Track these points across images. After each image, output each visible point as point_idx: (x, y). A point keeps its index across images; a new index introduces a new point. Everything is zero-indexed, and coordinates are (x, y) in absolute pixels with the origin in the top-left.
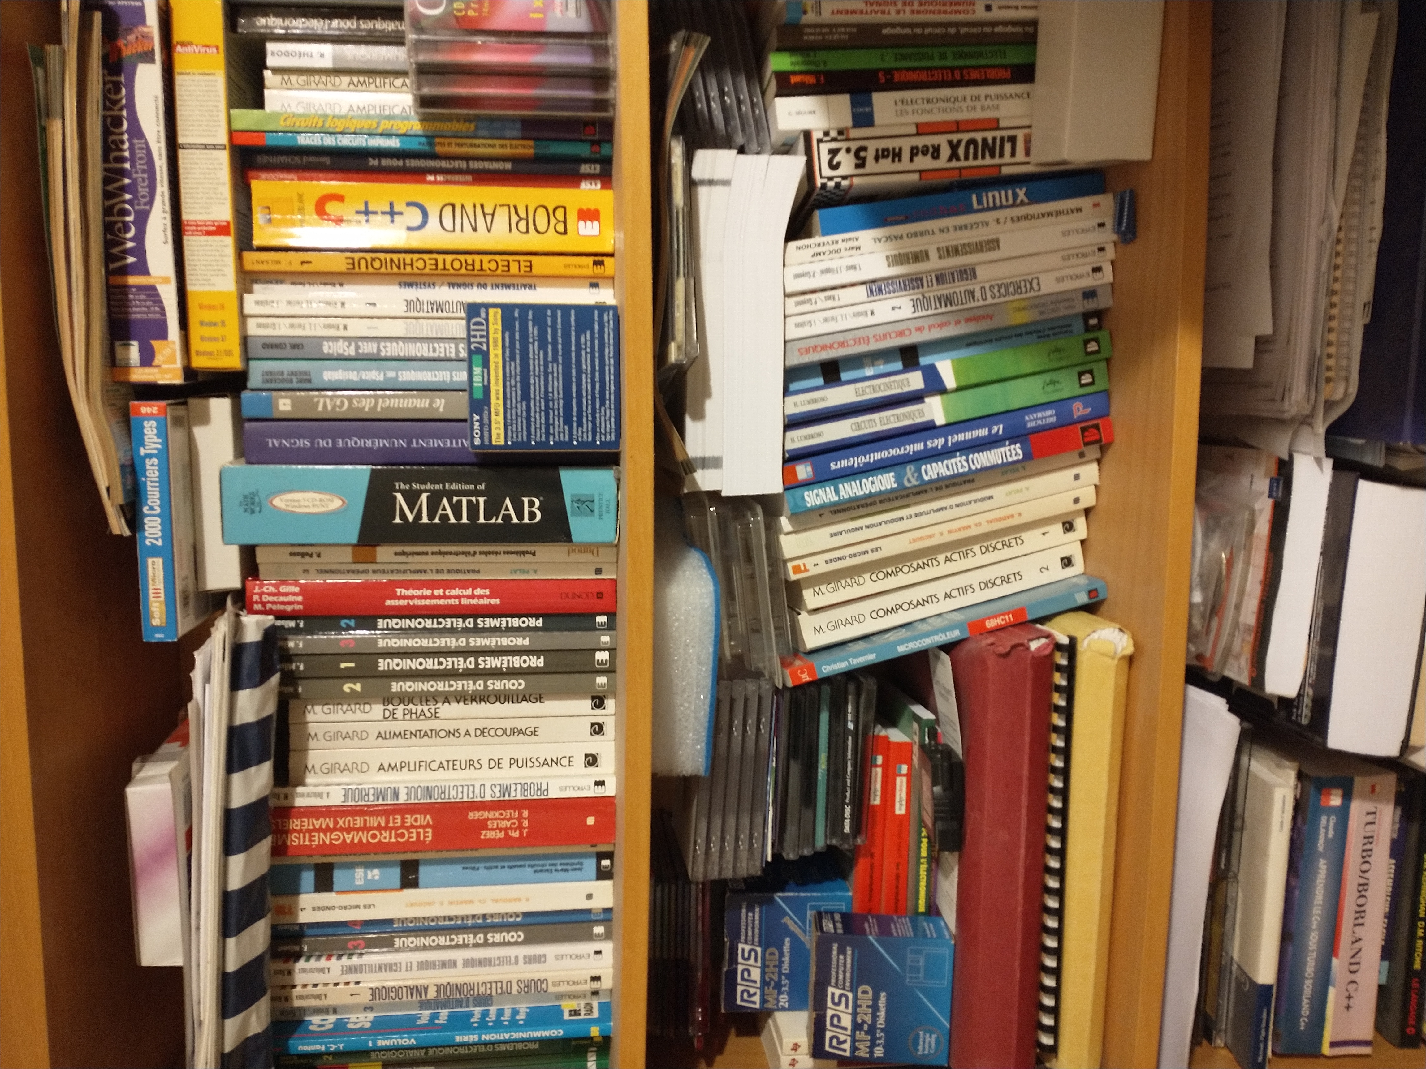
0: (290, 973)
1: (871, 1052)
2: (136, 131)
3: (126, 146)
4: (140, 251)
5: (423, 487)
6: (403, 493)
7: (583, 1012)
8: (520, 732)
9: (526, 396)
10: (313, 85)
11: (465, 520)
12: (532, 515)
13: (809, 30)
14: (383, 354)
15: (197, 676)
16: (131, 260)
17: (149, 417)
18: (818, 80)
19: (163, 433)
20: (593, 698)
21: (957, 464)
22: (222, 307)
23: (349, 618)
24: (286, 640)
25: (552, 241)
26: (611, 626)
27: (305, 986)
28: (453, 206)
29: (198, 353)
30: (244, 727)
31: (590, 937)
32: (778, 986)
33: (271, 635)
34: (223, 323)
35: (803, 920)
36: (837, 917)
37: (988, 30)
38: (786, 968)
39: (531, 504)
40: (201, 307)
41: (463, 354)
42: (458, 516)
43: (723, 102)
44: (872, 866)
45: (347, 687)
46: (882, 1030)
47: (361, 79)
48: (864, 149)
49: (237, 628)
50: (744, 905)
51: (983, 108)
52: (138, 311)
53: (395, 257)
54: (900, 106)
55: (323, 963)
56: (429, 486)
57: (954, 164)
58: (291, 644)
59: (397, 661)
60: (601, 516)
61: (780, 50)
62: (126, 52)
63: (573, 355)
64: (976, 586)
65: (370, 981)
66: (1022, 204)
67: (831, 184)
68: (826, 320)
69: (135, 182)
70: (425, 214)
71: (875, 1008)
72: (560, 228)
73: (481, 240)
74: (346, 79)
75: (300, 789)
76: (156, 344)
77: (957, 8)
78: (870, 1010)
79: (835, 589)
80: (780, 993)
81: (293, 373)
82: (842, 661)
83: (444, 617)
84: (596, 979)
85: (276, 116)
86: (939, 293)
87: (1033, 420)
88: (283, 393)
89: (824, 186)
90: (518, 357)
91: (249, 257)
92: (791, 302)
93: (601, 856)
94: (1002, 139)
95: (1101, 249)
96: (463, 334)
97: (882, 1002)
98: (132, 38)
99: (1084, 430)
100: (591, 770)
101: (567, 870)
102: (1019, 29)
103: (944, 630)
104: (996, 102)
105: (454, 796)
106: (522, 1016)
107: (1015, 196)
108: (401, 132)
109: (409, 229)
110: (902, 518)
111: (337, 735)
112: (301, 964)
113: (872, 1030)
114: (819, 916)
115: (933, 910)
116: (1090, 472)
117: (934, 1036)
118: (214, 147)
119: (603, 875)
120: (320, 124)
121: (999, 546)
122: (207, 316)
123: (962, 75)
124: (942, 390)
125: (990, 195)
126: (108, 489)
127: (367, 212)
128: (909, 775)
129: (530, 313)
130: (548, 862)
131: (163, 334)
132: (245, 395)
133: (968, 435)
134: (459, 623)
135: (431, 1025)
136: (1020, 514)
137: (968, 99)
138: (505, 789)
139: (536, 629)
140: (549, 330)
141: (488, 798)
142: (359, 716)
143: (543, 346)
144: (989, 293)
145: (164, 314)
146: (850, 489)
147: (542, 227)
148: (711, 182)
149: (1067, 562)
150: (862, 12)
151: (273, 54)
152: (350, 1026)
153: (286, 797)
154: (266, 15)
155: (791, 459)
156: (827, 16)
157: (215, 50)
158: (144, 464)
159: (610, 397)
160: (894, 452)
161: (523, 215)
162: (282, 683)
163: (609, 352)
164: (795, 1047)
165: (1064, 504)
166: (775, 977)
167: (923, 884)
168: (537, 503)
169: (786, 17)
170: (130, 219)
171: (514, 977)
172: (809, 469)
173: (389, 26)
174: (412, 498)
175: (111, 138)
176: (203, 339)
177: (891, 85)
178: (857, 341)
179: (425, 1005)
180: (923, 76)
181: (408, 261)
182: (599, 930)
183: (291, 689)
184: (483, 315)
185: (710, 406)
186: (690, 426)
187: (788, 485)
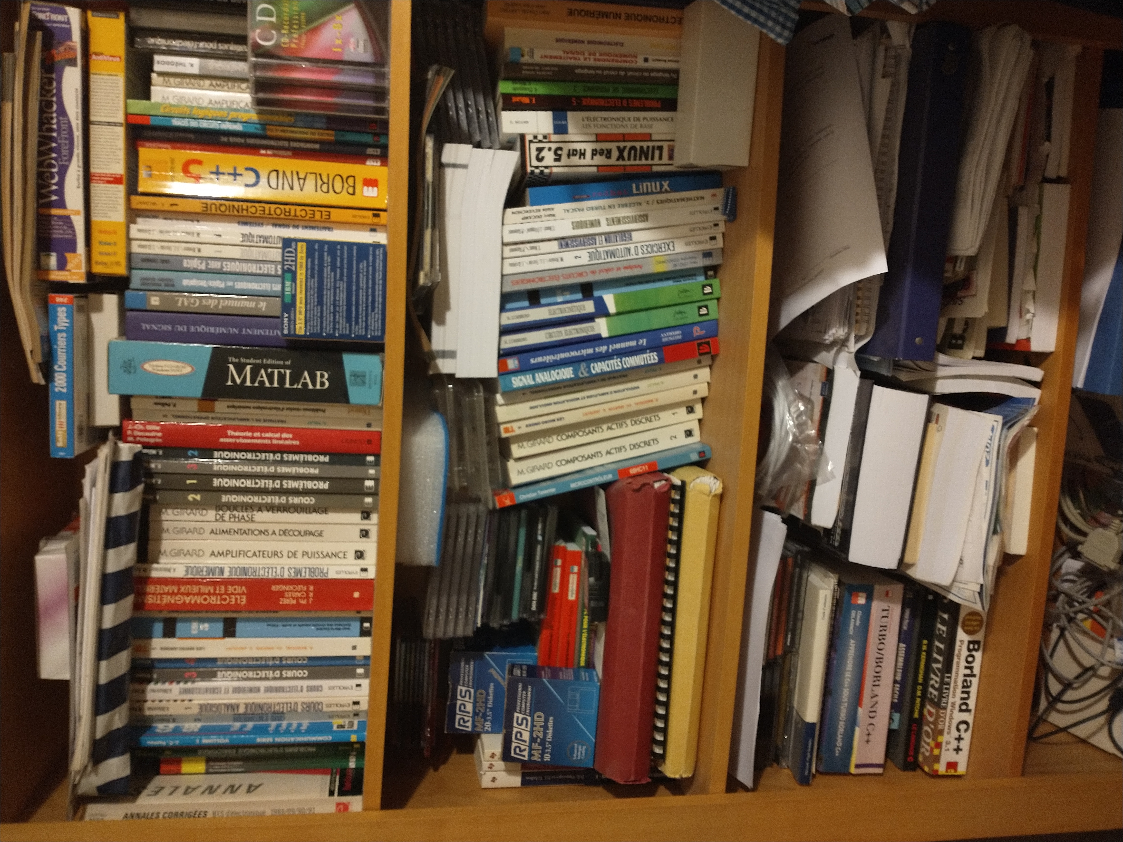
0: (143, 692)
1: (542, 758)
2: (62, 111)
3: (55, 121)
4: (61, 192)
5: (248, 361)
6: (235, 365)
7: (346, 726)
8: (311, 533)
9: (320, 302)
10: (185, 85)
11: (276, 385)
12: (322, 384)
13: (525, 67)
14: (224, 270)
15: (87, 482)
16: (54, 198)
17: (62, 304)
18: (531, 100)
19: (70, 316)
20: (362, 512)
21: (614, 364)
22: (115, 232)
23: (194, 449)
24: (149, 462)
25: (344, 199)
26: (376, 464)
27: (153, 701)
28: (278, 172)
29: (97, 263)
30: (117, 518)
31: (353, 675)
32: (484, 716)
33: (138, 458)
34: (115, 244)
35: (503, 671)
36: (524, 667)
37: (646, 74)
38: (490, 704)
39: (322, 376)
40: (101, 232)
41: (280, 272)
42: (271, 382)
43: (467, 111)
44: (551, 635)
45: (191, 497)
46: (550, 743)
47: (218, 83)
48: (560, 149)
49: (116, 451)
50: (463, 659)
51: (641, 126)
52: (58, 233)
53: (236, 204)
54: (586, 122)
55: (167, 686)
56: (252, 361)
57: (621, 162)
58: (153, 466)
59: (226, 480)
60: (370, 387)
61: (506, 79)
62: (58, 58)
63: (354, 276)
64: (628, 447)
65: (200, 699)
66: (666, 191)
67: (537, 171)
68: (530, 262)
69: (59, 145)
70: (258, 176)
71: (545, 727)
72: (351, 190)
73: (296, 195)
74: (207, 82)
75: (155, 566)
76: (68, 255)
77: (625, 59)
78: (542, 729)
79: (533, 445)
80: (486, 721)
81: (162, 280)
82: (533, 492)
83: (261, 452)
84: (356, 703)
85: (158, 105)
86: (606, 249)
87: (667, 337)
88: (154, 293)
89: (532, 172)
90: (316, 276)
91: (135, 199)
92: (507, 249)
93: (363, 620)
94: (653, 147)
95: (716, 225)
96: (280, 259)
97: (550, 724)
98: (62, 49)
99: (699, 345)
100: (359, 561)
101: (339, 629)
102: (667, 75)
103: (602, 474)
104: (650, 123)
105: (262, 574)
106: (304, 727)
107: (662, 186)
108: (244, 120)
109: (247, 185)
110: (578, 399)
111: (182, 530)
112: (151, 686)
113: (543, 743)
114: (513, 666)
115: (590, 665)
116: (704, 373)
117: (584, 747)
118: (115, 124)
119: (364, 633)
120: (188, 112)
121: (644, 420)
122: (105, 238)
123: (628, 104)
124: (606, 314)
125: (645, 184)
126: (32, 352)
127: (217, 173)
128: (579, 574)
129: (326, 247)
130: (326, 623)
131: (73, 249)
132: (128, 293)
133: (623, 345)
134: (271, 456)
135: (241, 731)
136: (656, 400)
137: (632, 119)
138: (298, 571)
139: (324, 463)
140: (338, 259)
141: (286, 576)
142: (198, 517)
143: (333, 269)
144: (640, 251)
145: (74, 235)
146: (543, 377)
147: (338, 190)
148: (454, 166)
149: (689, 433)
150: (561, 58)
151: (158, 62)
152: (185, 730)
153: (145, 570)
154: (154, 36)
155: (503, 355)
156: (537, 59)
157: (118, 59)
158: (56, 336)
159: (379, 306)
160: (574, 354)
161: (325, 180)
162: (146, 491)
163: (379, 275)
164: (493, 756)
165: (686, 394)
166: (483, 710)
167: (584, 647)
168: (326, 375)
169: (512, 58)
170: (55, 170)
171: (300, 700)
172: (516, 362)
173: (239, 48)
174: (240, 368)
175: (45, 115)
176: (101, 253)
177: (580, 107)
178: (551, 278)
179: (237, 718)
180: (602, 103)
181: (245, 207)
182: (360, 671)
183: (151, 497)
184: (294, 246)
185: (449, 316)
186: (436, 329)
187: (501, 372)
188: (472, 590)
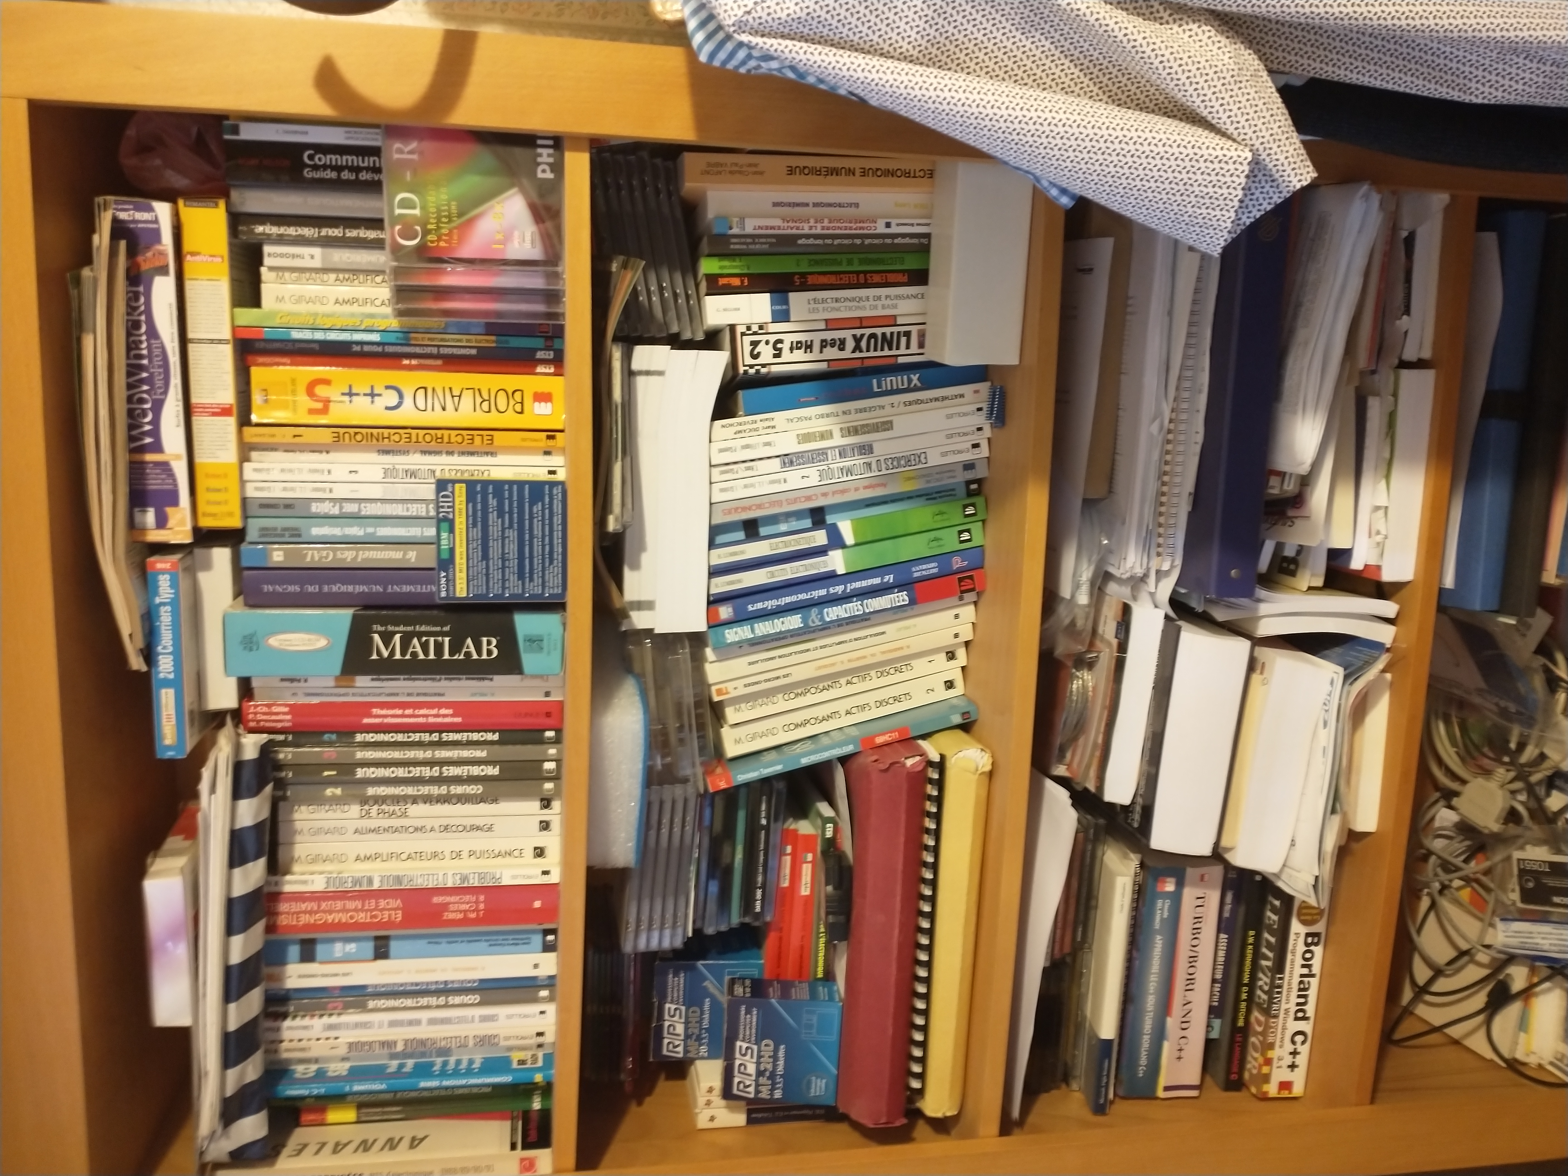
0: (278, 1030)
1: (772, 1094)
2: (153, 333)
3: (144, 345)
4: (156, 433)
5: (397, 629)
6: (381, 634)
7: (529, 1062)
8: (478, 828)
9: (485, 557)
10: (304, 281)
11: (432, 656)
12: (489, 652)
13: (734, 240)
14: (363, 513)
15: (204, 787)
16: (148, 440)
17: (163, 572)
18: (742, 282)
19: (174, 584)
20: (542, 800)
21: (854, 608)
22: (225, 476)
23: (332, 733)
24: (277, 752)
25: (510, 419)
26: (557, 741)
27: (291, 1041)
28: (425, 389)
29: (204, 515)
30: (243, 830)
31: (535, 1000)
32: (699, 1039)
33: (266, 750)
34: (226, 490)
35: (721, 983)
36: (748, 982)
37: (889, 241)
38: (706, 1024)
39: (489, 643)
40: (208, 476)
41: (432, 513)
42: (426, 653)
43: (662, 295)
44: (781, 939)
45: (329, 792)
46: (781, 1076)
47: (347, 276)
48: (780, 341)
49: (238, 748)
50: (671, 971)
51: (883, 307)
52: (154, 483)
53: (375, 431)
54: (813, 306)
55: (307, 1021)
56: (402, 628)
57: (857, 355)
58: (281, 756)
59: (372, 769)
60: (549, 653)
61: (710, 255)
62: (145, 267)
63: (527, 522)
64: (872, 704)
65: (348, 1037)
66: (916, 389)
67: (752, 371)
68: (746, 486)
69: (152, 375)
70: (401, 396)
71: (775, 1058)
72: (518, 408)
73: (449, 418)
74: (333, 276)
75: (288, 878)
76: (169, 510)
77: (861, 225)
78: (771, 1060)
79: (753, 707)
80: (700, 1045)
81: (285, 529)
82: (754, 771)
83: (414, 732)
84: (540, 1034)
85: (272, 314)
86: (841, 465)
87: (918, 571)
88: (276, 546)
89: (746, 372)
90: (479, 524)
91: (247, 430)
92: (715, 471)
93: (547, 932)
94: (899, 333)
95: (979, 429)
96: (432, 496)
97: (781, 1053)
98: (149, 254)
99: (961, 580)
100: (539, 860)
101: (517, 944)
102: (915, 241)
103: (841, 745)
104: (895, 302)
105: (420, 883)
106: (477, 1065)
107: (910, 381)
108: (381, 328)
109: (387, 408)
110: (808, 650)
111: (319, 831)
112: (288, 1023)
113: (772, 1076)
114: (733, 982)
115: (829, 976)
116: (968, 612)
117: (824, 1081)
118: (220, 341)
119: (548, 948)
120: (311, 322)
121: (892, 671)
122: (214, 483)
123: (866, 280)
124: (842, 545)
125: (888, 379)
126: (131, 635)
127: (350, 394)
128: (813, 862)
129: (491, 487)
130: (501, 937)
131: (174, 501)
132: (244, 547)
133: (865, 583)
134: (426, 737)
135: (399, 1073)
136: (908, 647)
137: (871, 299)
138: (464, 878)
139: (492, 743)
140: (507, 502)
141: (450, 885)
142: (339, 815)
143: (501, 515)
144: (884, 466)
145: (176, 485)
146: (763, 628)
147: (502, 407)
148: (648, 373)
149: (950, 685)
150: (779, 228)
151: (269, 255)
152: (330, 1074)
153: (276, 884)
154: (263, 223)
155: (714, 601)
156: (749, 229)
157: (220, 260)
158: (158, 612)
159: (557, 556)
160: (802, 596)
161: (486, 397)
162: (275, 788)
163: (558, 520)
164: (710, 1090)
165: (947, 640)
166: (696, 1031)
167: (821, 954)
168: (494, 641)
169: (717, 230)
170: (147, 406)
171: (471, 1034)
172: (730, 610)
173: (371, 234)
174: (387, 638)
175: (132, 339)
176: (209, 503)
177: (804, 287)
178: (773, 504)
179: (393, 1056)
180: (832, 280)
181: (386, 435)
182: (544, 993)
183: (280, 793)
184: (450, 489)
185: (645, 559)
186: (628, 575)
187: (712, 624)
188: (680, 890)
